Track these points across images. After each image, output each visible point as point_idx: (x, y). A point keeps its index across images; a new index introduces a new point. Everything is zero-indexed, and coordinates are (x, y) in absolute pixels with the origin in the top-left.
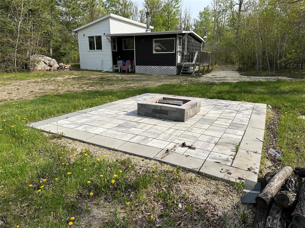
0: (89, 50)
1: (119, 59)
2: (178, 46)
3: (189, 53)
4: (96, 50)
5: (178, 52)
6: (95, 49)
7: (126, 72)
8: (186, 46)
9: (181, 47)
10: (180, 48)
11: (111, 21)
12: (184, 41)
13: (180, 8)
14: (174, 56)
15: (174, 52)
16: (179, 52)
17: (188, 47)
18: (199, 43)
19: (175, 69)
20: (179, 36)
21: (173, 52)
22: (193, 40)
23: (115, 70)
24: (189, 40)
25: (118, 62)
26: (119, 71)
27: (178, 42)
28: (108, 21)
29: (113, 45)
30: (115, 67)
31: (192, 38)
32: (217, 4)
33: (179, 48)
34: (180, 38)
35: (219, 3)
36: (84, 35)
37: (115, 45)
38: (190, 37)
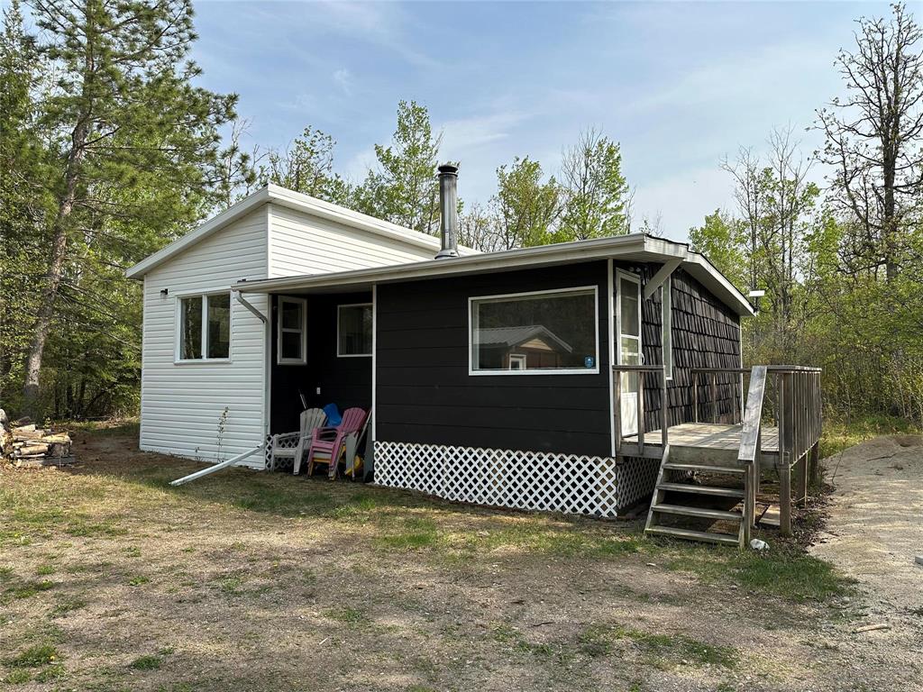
0: (178, 360)
1: (315, 403)
2: (621, 336)
3: (683, 374)
4: (205, 359)
5: (618, 369)
6: (201, 357)
7: (332, 474)
8: (667, 336)
9: (639, 338)
10: (631, 345)
11: (274, 221)
12: (652, 305)
13: (623, 212)
14: (597, 395)
15: (596, 371)
16: (625, 369)
17: (677, 339)
18: (729, 322)
19: (609, 476)
20: (622, 275)
21: (583, 365)
22: (702, 308)
23: (279, 460)
24: (679, 303)
25: (303, 415)
26: (297, 469)
27: (615, 310)
28: (260, 220)
29: (284, 334)
30: (282, 443)
31: (696, 295)
32: (760, 195)
33: (624, 348)
34: (629, 289)
35: (766, 193)
36: (165, 292)
37: (298, 336)
38: (686, 289)
